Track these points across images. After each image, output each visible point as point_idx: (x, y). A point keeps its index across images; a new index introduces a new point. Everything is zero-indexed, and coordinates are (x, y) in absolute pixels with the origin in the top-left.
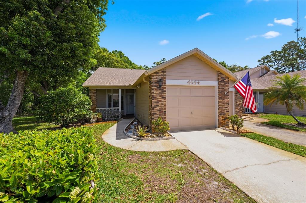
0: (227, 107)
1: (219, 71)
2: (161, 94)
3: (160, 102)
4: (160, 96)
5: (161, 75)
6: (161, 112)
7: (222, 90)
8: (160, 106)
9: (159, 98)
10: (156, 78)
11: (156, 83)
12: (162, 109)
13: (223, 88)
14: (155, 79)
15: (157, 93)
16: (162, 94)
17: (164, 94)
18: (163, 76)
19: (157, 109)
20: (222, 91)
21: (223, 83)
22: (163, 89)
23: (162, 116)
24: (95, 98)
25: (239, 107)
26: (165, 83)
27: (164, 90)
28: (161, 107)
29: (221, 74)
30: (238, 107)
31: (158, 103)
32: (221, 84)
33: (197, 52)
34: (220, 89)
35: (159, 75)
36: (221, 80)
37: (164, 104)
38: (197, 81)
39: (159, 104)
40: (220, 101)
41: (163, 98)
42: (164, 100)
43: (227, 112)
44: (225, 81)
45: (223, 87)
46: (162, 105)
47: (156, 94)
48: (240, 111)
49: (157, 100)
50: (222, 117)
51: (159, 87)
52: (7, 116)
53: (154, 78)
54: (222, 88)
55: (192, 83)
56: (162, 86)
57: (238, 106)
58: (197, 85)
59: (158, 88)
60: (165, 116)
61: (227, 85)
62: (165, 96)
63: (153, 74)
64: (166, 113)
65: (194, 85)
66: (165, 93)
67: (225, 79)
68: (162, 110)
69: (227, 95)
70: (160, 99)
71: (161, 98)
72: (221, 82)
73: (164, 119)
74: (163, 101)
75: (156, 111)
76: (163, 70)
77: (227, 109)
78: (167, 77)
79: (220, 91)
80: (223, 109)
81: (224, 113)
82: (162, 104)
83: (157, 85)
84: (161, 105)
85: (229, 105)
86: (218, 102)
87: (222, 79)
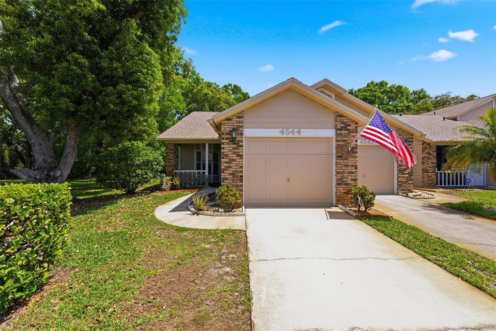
0: (352, 173)
1: (337, 112)
2: (235, 150)
3: (233, 162)
4: (234, 153)
5: (235, 122)
6: (235, 177)
7: (343, 143)
8: (233, 167)
9: (232, 155)
10: (227, 127)
11: (227, 134)
12: (237, 172)
13: (346, 141)
14: (226, 129)
15: (228, 148)
16: (237, 151)
17: (240, 151)
18: (238, 124)
19: (229, 172)
20: (342, 146)
21: (347, 132)
22: (238, 143)
23: (236, 183)
24: (173, 157)
25: (407, 174)
26: (242, 134)
27: (240, 144)
28: (235, 170)
29: (342, 116)
30: (405, 174)
31: (231, 163)
32: (342, 134)
33: (294, 84)
34: (339, 141)
35: (233, 122)
36: (342, 127)
37: (240, 165)
38: (296, 130)
39: (232, 165)
40: (338, 161)
41: (238, 156)
42: (241, 159)
43: (352, 180)
44: (349, 128)
45: (345, 139)
46: (237, 167)
47: (228, 151)
48: (410, 182)
49: (230, 159)
50: (342, 189)
51: (233, 141)
52: (59, 176)
53: (224, 127)
54: (342, 141)
55: (288, 133)
56: (238, 139)
57: (405, 172)
58: (296, 135)
59: (230, 141)
60: (240, 183)
61: (352, 134)
62: (241, 153)
63: (224, 122)
64: (242, 179)
65: (291, 135)
66: (241, 148)
67: (349, 125)
68: (237, 174)
69: (353, 152)
70: (233, 158)
71: (235, 155)
72: (342, 130)
73: (240, 187)
74: (238, 159)
75: (227, 174)
76: (239, 115)
77: (352, 175)
78: (245, 125)
79: (339, 145)
80: (345, 175)
81: (346, 181)
82: (237, 165)
83: (229, 137)
84: (235, 167)
85: (356, 168)
86: (336, 163)
87: (343, 125)
